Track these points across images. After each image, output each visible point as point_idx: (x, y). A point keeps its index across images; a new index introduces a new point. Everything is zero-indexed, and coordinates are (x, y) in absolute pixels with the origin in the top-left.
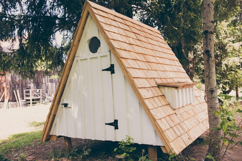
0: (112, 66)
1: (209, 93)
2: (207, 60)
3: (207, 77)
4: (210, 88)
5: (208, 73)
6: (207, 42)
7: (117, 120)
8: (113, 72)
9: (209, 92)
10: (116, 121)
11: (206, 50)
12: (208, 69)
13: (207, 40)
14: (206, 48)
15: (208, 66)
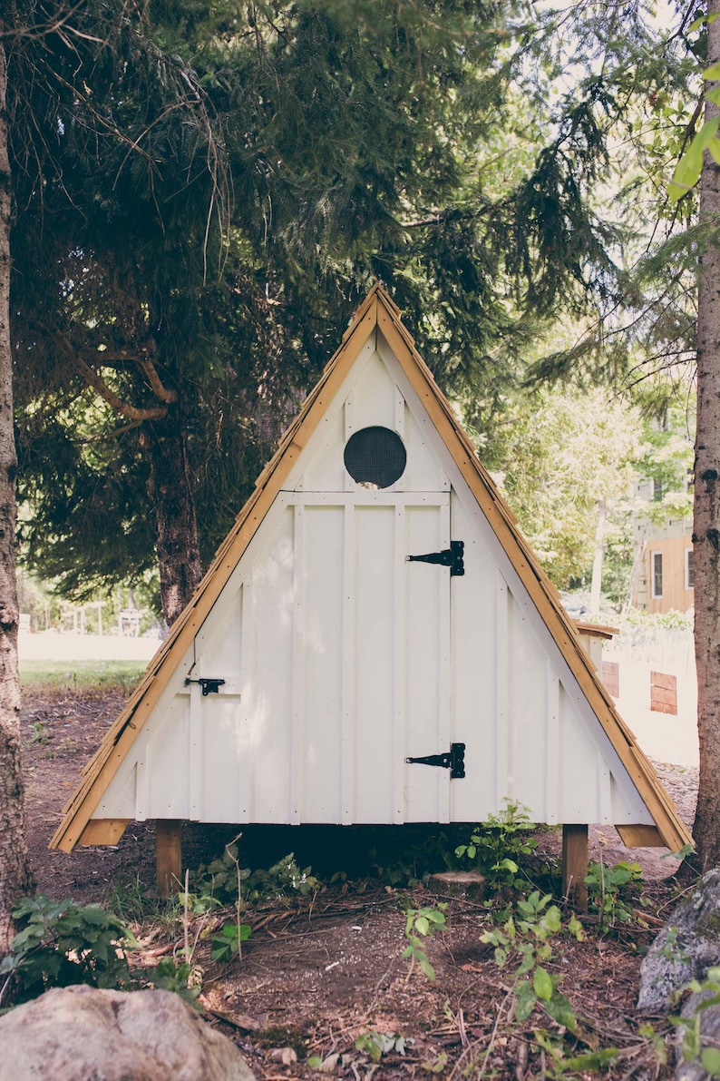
0: (457, 547)
1: (712, 659)
2: (711, 560)
3: (710, 609)
4: (716, 644)
5: (712, 599)
6: (713, 506)
7: (463, 746)
8: (458, 570)
9: (715, 657)
10: (458, 750)
11: (711, 528)
12: (713, 586)
13: (712, 500)
14: (709, 522)
15: (713, 579)
